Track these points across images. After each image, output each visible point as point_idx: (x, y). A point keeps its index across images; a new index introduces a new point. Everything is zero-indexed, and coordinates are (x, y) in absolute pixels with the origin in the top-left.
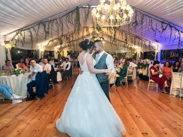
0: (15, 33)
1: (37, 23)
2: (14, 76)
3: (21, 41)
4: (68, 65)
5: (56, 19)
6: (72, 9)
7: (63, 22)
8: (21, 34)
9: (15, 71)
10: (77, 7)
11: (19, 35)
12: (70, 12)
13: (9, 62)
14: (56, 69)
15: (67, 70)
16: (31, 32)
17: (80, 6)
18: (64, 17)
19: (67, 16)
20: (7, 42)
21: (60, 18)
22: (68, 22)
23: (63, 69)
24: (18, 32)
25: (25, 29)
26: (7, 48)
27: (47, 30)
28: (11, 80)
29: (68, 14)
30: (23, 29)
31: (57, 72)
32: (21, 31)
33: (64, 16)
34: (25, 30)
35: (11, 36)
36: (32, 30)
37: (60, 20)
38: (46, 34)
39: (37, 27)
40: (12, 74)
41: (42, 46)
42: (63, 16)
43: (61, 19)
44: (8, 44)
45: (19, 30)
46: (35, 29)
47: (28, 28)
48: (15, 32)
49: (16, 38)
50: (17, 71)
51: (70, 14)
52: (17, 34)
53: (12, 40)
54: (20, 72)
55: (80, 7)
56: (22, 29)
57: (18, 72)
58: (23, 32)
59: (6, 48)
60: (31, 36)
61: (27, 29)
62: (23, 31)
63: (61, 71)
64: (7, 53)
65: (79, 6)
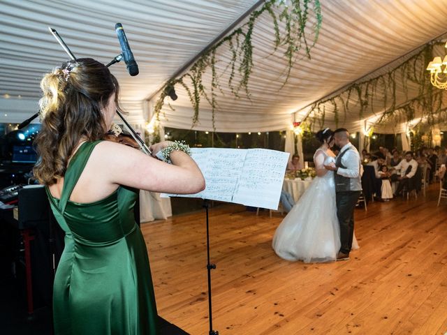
0: (310, 108)
1: (347, 88)
2: (299, 179)
3: (319, 119)
4: (410, 167)
5: (382, 76)
6: (417, 52)
7: (396, 81)
8: (319, 109)
9: (301, 173)
10: (428, 45)
11: (316, 110)
12: (411, 59)
13: (297, 158)
14: (379, 174)
15: (408, 178)
16: (335, 105)
17: (434, 42)
18: (399, 70)
19: (405, 67)
20: (297, 124)
21: (390, 74)
22: (405, 79)
23: (400, 176)
24: (313, 105)
25: (326, 99)
26: (297, 134)
27: (363, 99)
28: (294, 185)
29: (407, 62)
30: (323, 100)
31: (383, 181)
32: (319, 104)
33: (399, 67)
34: (325, 102)
35: (303, 113)
36: (336, 100)
37: (390, 76)
38: (362, 105)
39: (346, 93)
40: (297, 177)
41: (367, 123)
42: (395, 69)
43: (392, 75)
44: (298, 127)
45: (316, 102)
46: (342, 99)
47: (330, 97)
48: (311, 106)
49: (312, 115)
50: (306, 172)
51: (411, 63)
52: (313, 109)
53: (305, 120)
54: (310, 174)
55: (435, 44)
56: (320, 100)
57: (305, 174)
58: (321, 106)
59: (294, 134)
60: (336, 111)
61: (329, 100)
62: (322, 103)
63: (394, 179)
64: (296, 141)
65: (430, 43)
